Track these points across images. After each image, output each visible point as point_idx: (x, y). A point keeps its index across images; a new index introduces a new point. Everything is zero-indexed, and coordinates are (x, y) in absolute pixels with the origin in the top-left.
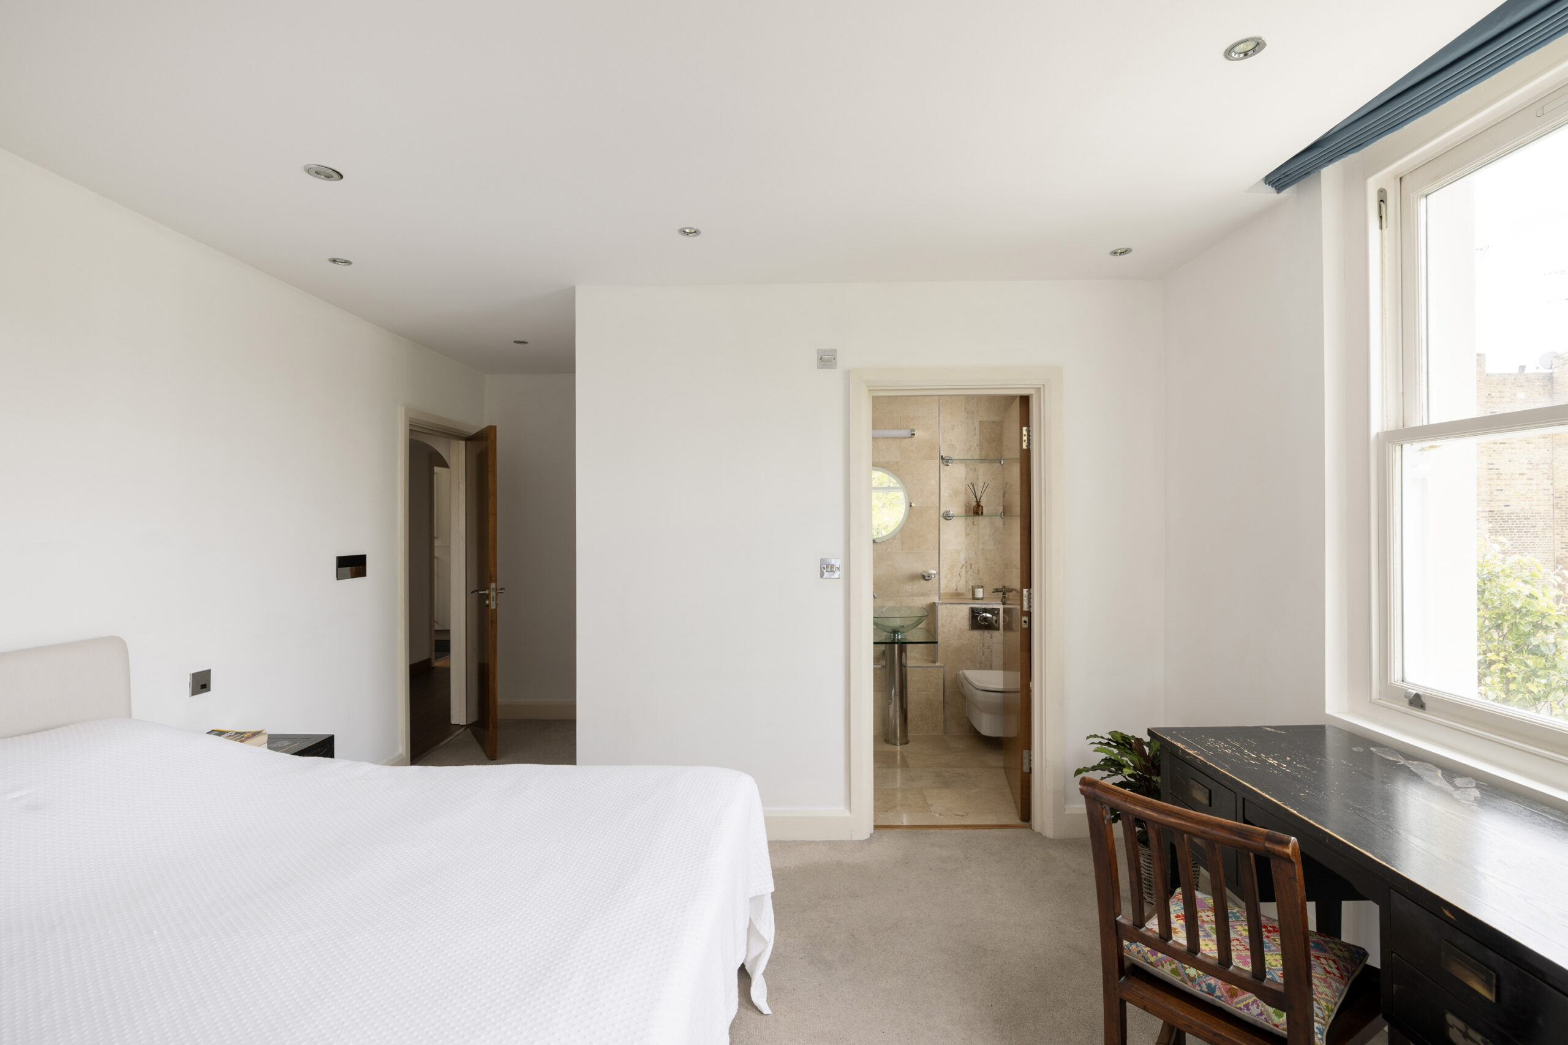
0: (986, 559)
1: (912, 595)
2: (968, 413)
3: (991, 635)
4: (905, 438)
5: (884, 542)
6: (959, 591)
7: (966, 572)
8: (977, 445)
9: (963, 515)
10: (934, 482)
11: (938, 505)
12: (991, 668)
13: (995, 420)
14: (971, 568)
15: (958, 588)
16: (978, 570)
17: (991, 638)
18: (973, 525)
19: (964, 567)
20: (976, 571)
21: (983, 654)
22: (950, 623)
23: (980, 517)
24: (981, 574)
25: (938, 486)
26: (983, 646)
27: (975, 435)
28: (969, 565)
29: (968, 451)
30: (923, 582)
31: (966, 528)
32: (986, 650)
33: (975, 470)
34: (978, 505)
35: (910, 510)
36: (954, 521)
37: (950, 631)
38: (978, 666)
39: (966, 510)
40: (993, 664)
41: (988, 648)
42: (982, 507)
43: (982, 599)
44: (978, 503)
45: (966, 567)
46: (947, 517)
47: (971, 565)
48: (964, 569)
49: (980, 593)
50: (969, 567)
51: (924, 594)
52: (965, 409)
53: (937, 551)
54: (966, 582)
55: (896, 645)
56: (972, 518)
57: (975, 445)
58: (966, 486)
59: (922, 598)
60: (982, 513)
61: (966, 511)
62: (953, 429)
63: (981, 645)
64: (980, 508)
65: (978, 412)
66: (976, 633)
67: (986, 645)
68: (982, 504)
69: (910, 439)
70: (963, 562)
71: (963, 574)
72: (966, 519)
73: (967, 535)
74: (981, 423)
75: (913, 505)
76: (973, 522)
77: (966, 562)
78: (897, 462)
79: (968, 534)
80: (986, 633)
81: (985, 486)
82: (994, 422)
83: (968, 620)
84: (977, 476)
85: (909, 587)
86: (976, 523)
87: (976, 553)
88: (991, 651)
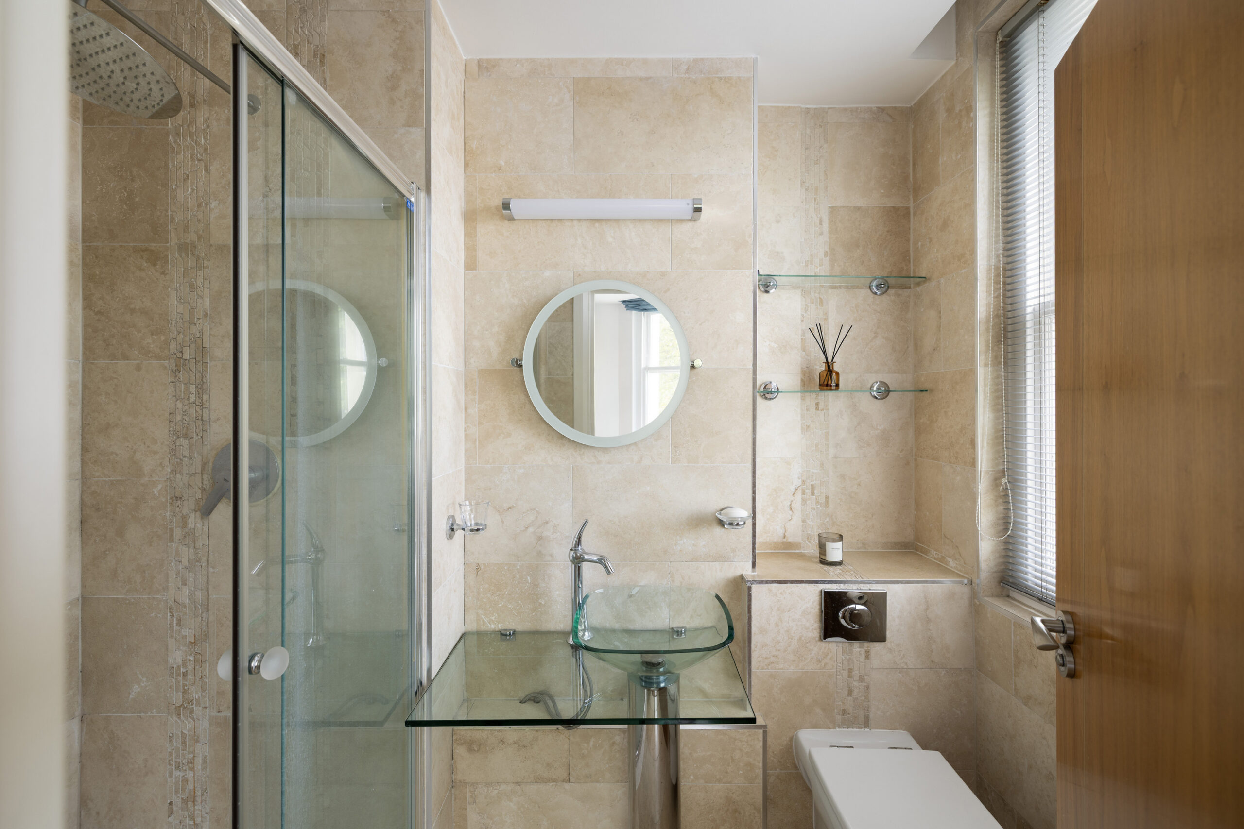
0: (842, 477)
1: (695, 559)
2: (807, 190)
3: (867, 652)
4: (682, 221)
5: (635, 444)
6: (790, 540)
7: (804, 501)
8: (826, 254)
9: (799, 389)
10: (743, 317)
11: (751, 367)
12: (866, 723)
13: (858, 204)
14: (813, 494)
15: (787, 534)
16: (827, 498)
17: (867, 657)
18: (817, 409)
19: (799, 492)
20: (823, 500)
21: (850, 693)
22: (777, 625)
23: (830, 394)
24: (831, 506)
25: (751, 325)
26: (850, 676)
27: (821, 234)
28: (808, 488)
29: (807, 265)
30: (718, 531)
31: (802, 416)
32: (856, 684)
33: (821, 302)
34: (829, 369)
35: (690, 377)
36: (780, 401)
37: (778, 642)
38: (839, 718)
39: (802, 380)
40: (872, 716)
41: (861, 679)
42: (837, 374)
43: (840, 563)
44: (829, 366)
45: (804, 493)
46: (767, 392)
47: (813, 487)
48: (799, 495)
49: (835, 552)
50: (808, 491)
51: (721, 558)
52: (803, 182)
53: (749, 465)
54: (804, 521)
55: (656, 726)
56: (814, 395)
57: (822, 254)
58: (803, 334)
59: (717, 565)
60: (837, 385)
61: (803, 383)
62: (778, 222)
63: (846, 673)
64: (834, 375)
65: (826, 188)
66: (836, 644)
67: (856, 673)
68: (836, 367)
69: (690, 224)
70: (798, 482)
71: (797, 505)
72: (803, 398)
73: (805, 429)
74: (833, 209)
75: (698, 363)
76: (817, 404)
77: (803, 481)
78: (663, 274)
79: (808, 427)
80: (857, 647)
81: (844, 334)
82: (859, 208)
83: (818, 619)
84: (826, 314)
85: (689, 542)
86: (821, 406)
87: (822, 465)
88: (868, 687)
